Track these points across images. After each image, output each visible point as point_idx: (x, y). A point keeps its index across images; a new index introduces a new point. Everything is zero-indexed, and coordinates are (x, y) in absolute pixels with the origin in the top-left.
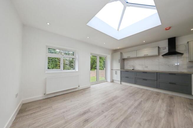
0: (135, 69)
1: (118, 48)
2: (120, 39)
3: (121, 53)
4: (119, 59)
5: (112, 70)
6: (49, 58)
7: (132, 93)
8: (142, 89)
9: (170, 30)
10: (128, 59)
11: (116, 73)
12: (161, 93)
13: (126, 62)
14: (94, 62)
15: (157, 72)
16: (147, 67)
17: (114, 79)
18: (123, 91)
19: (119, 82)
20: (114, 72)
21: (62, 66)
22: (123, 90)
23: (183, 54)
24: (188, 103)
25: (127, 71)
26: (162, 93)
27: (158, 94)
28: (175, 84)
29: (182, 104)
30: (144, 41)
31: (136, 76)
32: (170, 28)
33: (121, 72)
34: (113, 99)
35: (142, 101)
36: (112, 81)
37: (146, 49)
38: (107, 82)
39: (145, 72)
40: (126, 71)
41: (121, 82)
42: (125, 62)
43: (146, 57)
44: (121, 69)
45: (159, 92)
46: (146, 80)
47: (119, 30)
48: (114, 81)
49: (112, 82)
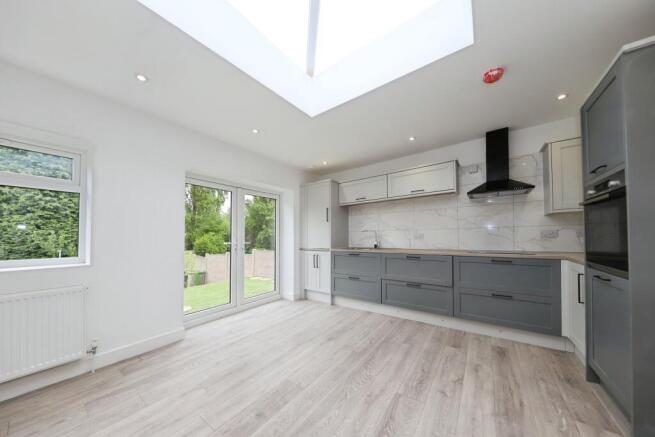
0: (384, 245)
1: (325, 163)
2: (316, 114)
3: (336, 185)
4: (329, 205)
5: (301, 249)
7: (365, 350)
8: (405, 321)
9: (499, 81)
10: (360, 206)
11: (316, 265)
12: (465, 333)
13: (353, 219)
14: (260, 220)
15: (453, 256)
16: (421, 237)
17: (308, 287)
18: (332, 343)
19: (328, 300)
20: (309, 256)
22: (330, 340)
23: (533, 187)
24: (559, 378)
25: (355, 255)
26: (470, 334)
27: (457, 341)
28: (510, 298)
29: (543, 386)
30: (412, 139)
31: (386, 272)
32: (501, 71)
33: (334, 257)
35: (398, 397)
36: (303, 297)
37: (417, 171)
38: (282, 299)
39: (414, 257)
40: (351, 255)
41: (333, 296)
42: (350, 218)
43: (418, 199)
44: (334, 245)
45: (461, 332)
46: (418, 285)
47: (315, 74)
48: (311, 295)
49: (301, 299)
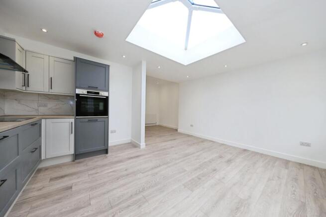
34: (199, 179)
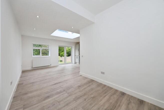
5: (75, 56)
6: (34, 50)
11: (77, 58)
17: (76, 62)
21: (41, 53)
36: (76, 63)
38: (72, 63)
41: (79, 63)
